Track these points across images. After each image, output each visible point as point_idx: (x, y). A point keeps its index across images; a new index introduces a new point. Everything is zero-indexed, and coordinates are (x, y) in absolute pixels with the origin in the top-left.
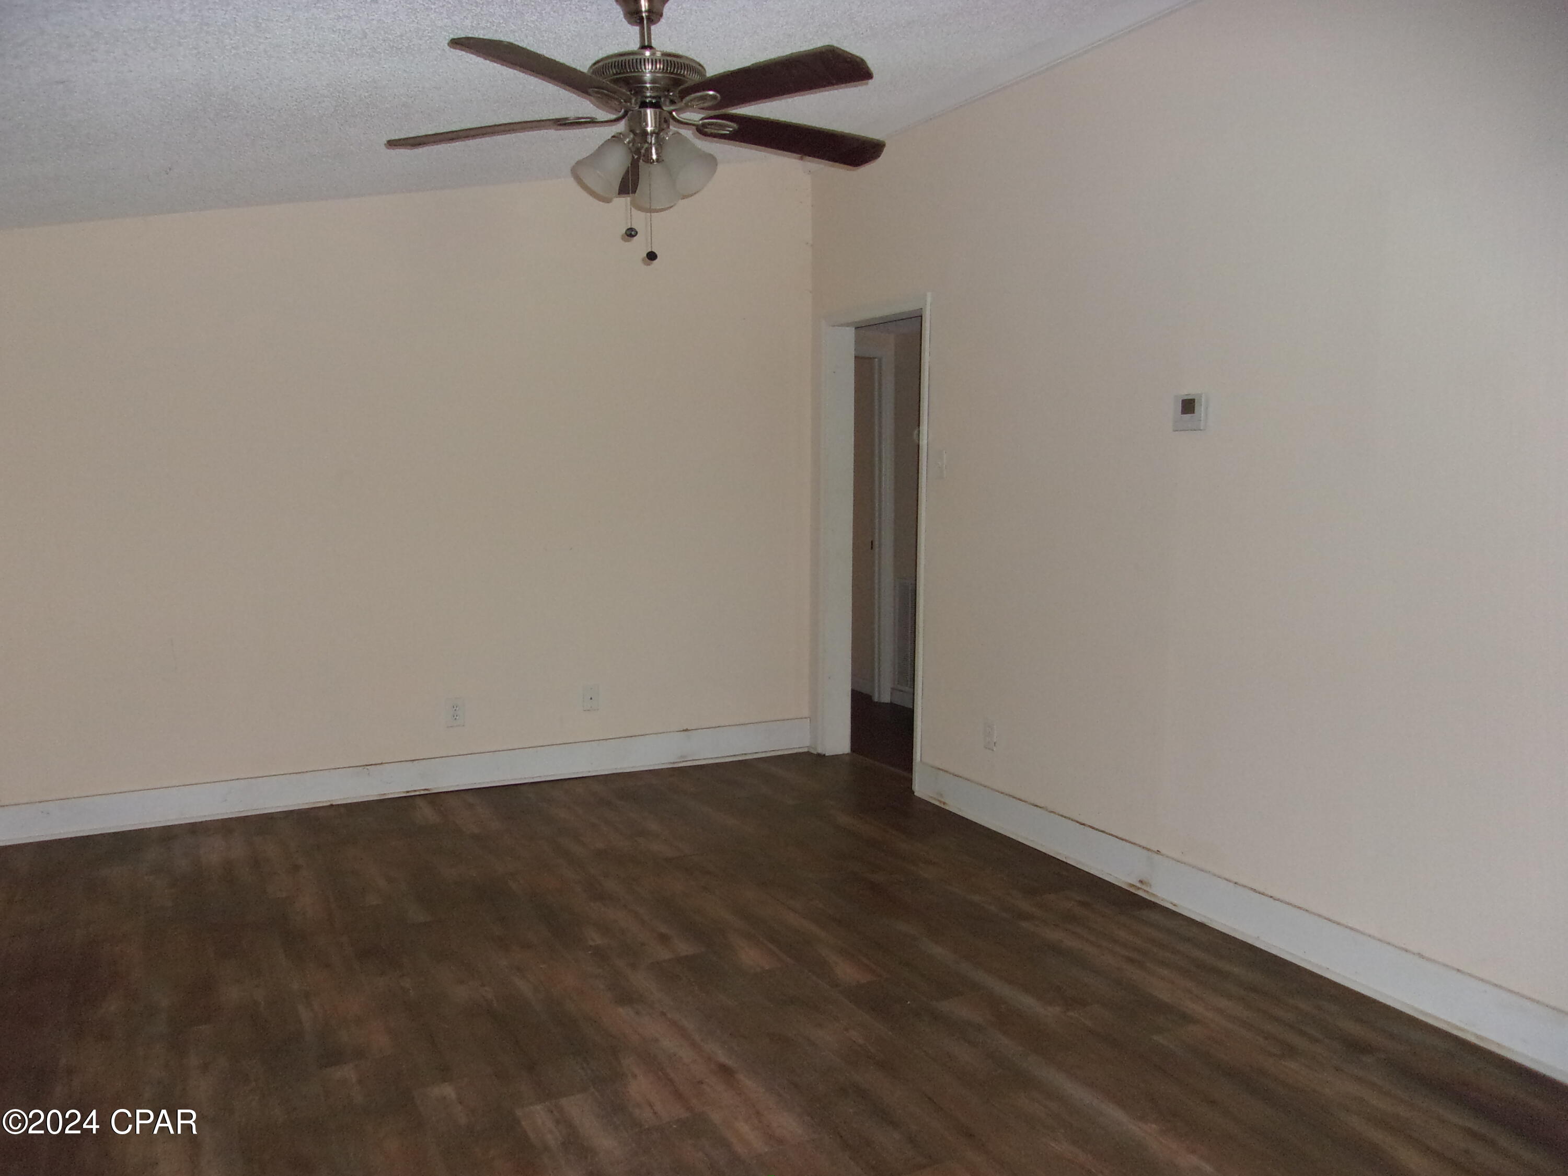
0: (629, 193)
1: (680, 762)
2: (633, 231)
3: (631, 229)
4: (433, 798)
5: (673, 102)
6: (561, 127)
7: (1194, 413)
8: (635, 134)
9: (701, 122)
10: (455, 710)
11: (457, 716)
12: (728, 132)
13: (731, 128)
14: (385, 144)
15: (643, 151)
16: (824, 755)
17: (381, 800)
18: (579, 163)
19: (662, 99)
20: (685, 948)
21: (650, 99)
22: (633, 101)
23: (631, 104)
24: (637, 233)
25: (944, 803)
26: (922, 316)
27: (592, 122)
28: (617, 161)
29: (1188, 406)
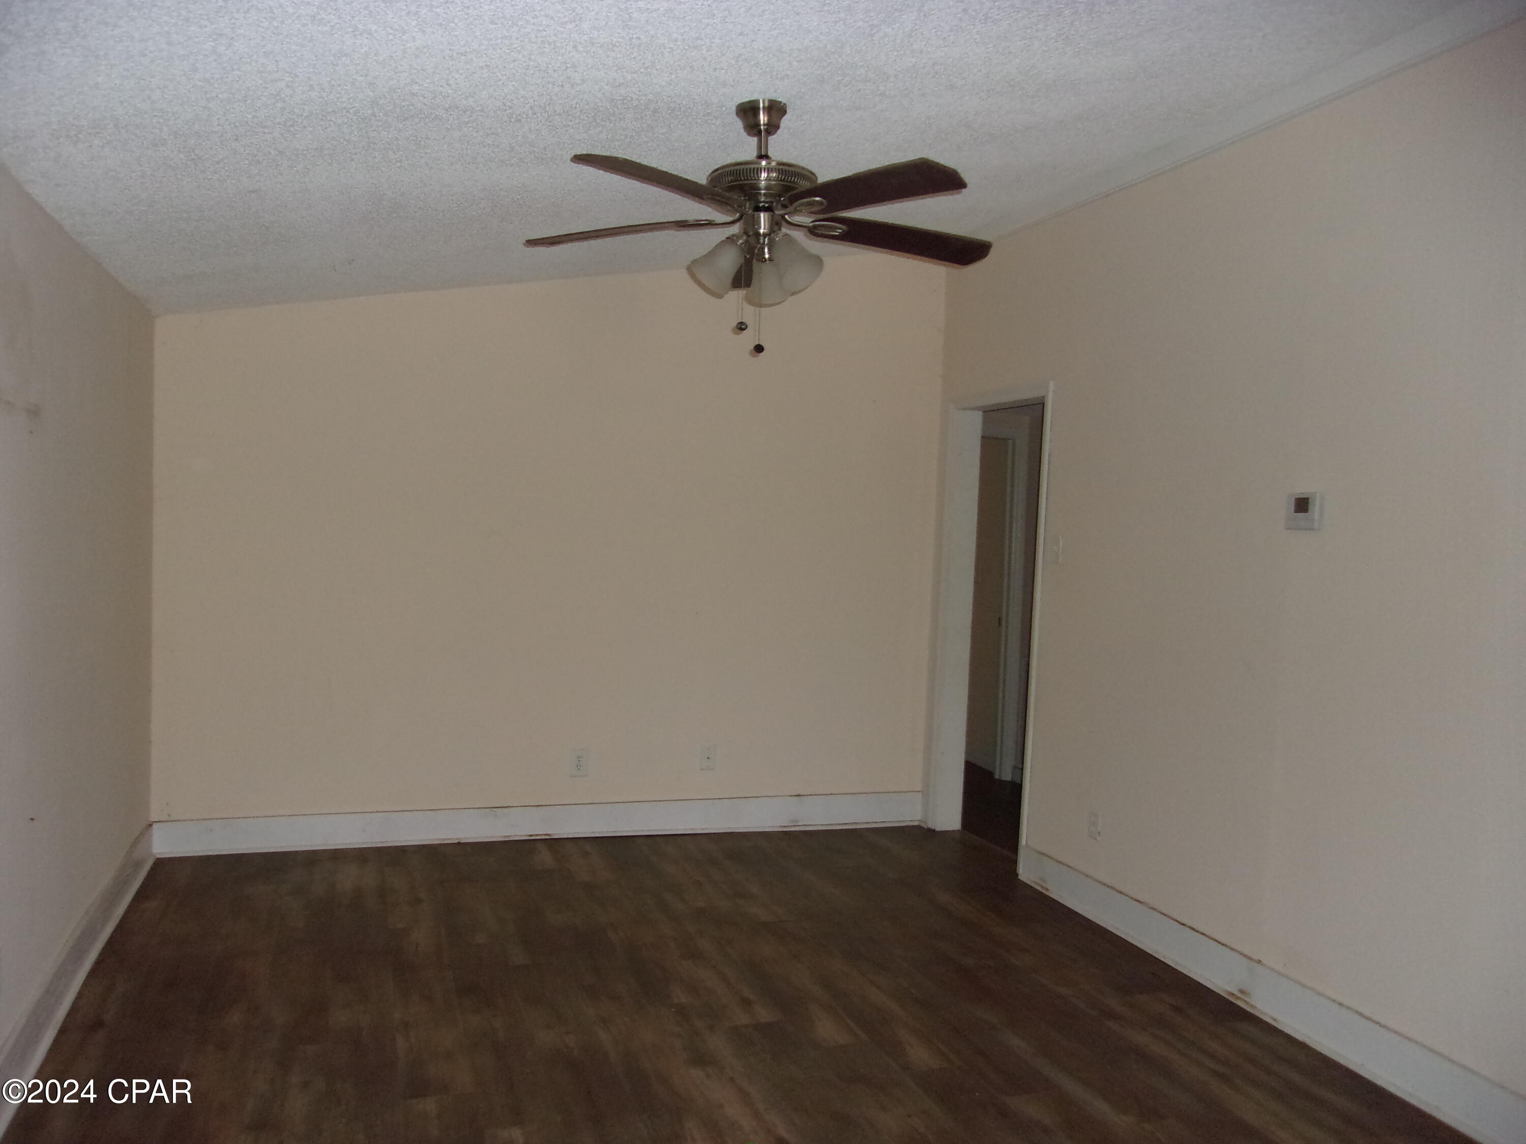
0: (741, 287)
1: (792, 826)
2: (743, 325)
3: (742, 323)
4: (553, 843)
5: (784, 206)
6: (681, 228)
7: (1307, 512)
8: (748, 236)
9: (811, 224)
10: (579, 761)
11: (580, 766)
12: (838, 234)
13: (840, 229)
14: (524, 244)
15: (756, 251)
16: (934, 830)
17: (505, 841)
18: (695, 262)
19: (774, 204)
20: (765, 1014)
21: (763, 204)
22: (747, 205)
23: (745, 208)
24: (747, 326)
25: (1047, 889)
26: (1044, 404)
27: (710, 224)
28: (730, 261)
29: (1302, 505)
